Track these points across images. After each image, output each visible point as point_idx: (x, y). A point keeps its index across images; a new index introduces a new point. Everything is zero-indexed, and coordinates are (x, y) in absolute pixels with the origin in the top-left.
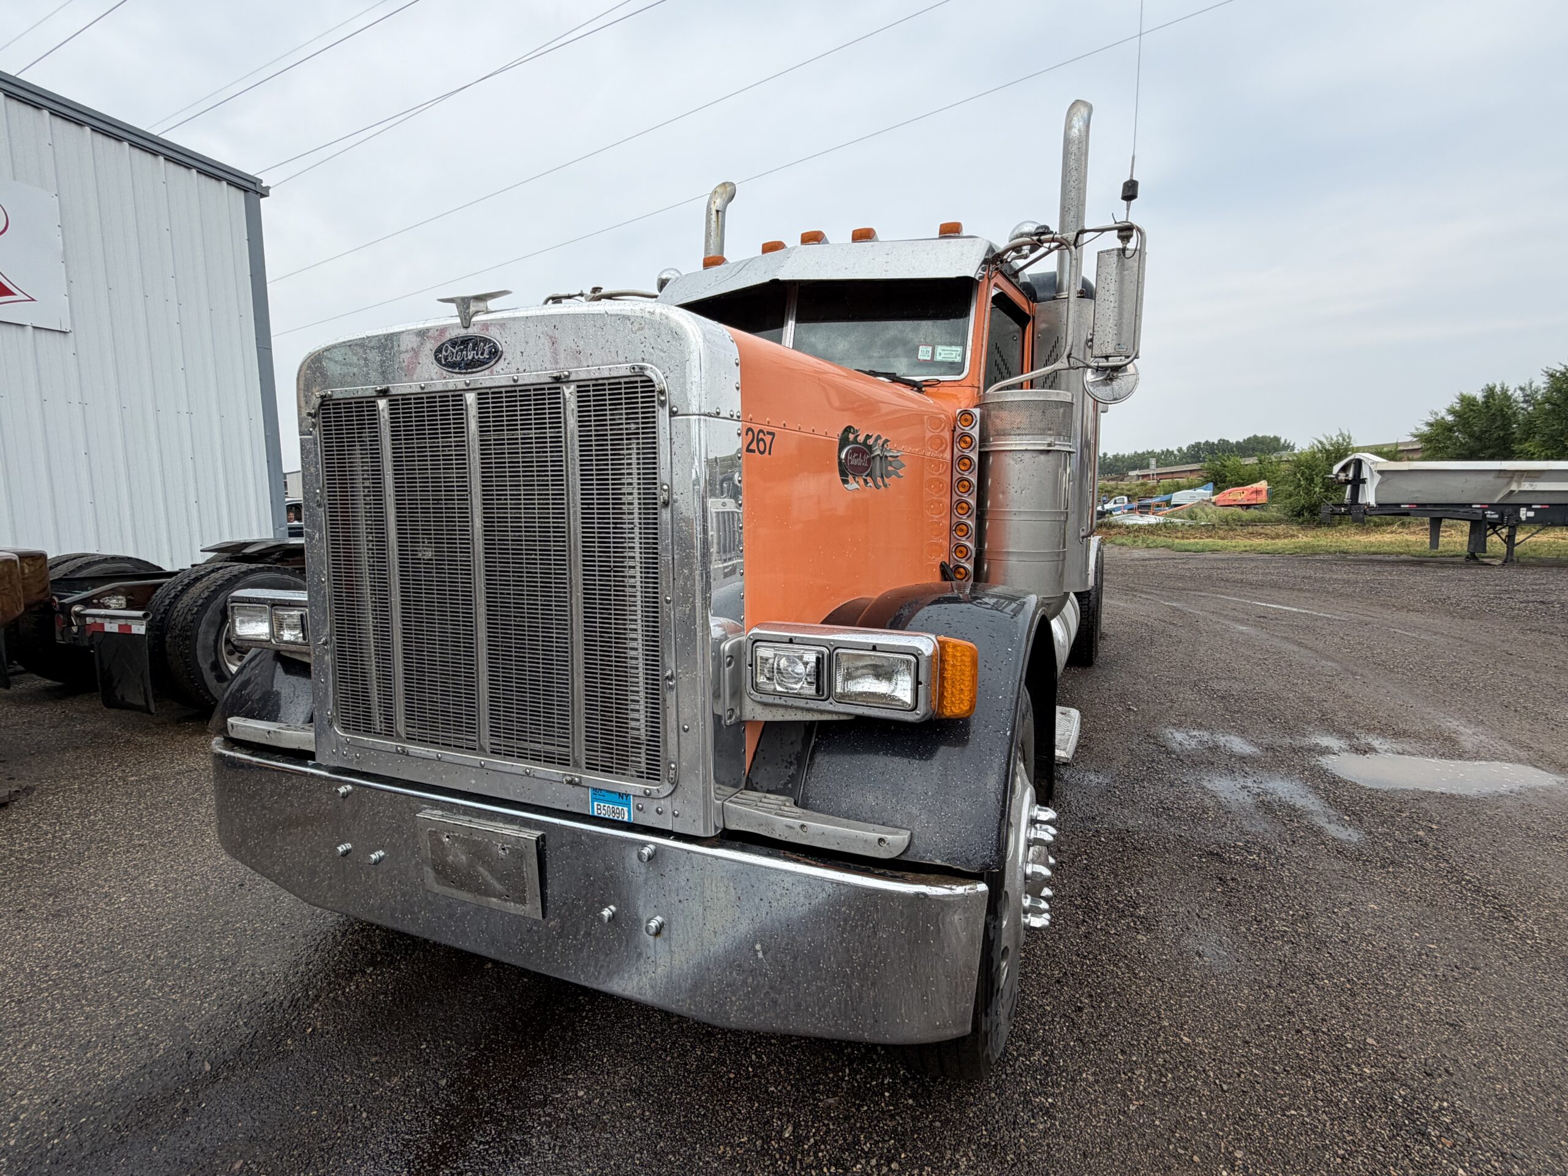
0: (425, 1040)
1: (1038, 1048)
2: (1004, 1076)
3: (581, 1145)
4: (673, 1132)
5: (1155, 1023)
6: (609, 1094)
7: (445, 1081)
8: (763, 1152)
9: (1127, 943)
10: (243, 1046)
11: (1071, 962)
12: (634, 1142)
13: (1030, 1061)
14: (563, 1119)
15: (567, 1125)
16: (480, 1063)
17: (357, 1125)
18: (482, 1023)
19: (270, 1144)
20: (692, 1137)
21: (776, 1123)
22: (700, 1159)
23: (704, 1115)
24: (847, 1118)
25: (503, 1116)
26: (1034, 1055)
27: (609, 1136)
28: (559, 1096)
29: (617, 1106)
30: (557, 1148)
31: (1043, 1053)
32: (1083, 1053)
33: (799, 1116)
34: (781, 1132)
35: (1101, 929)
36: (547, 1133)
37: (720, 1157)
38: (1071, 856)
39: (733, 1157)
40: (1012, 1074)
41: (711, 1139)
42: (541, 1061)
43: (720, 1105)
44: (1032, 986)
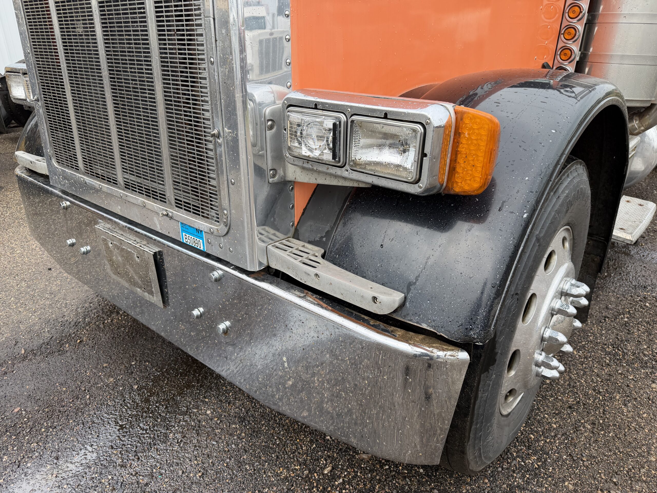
0: (136, 359)
1: (535, 454)
2: (500, 469)
3: (197, 445)
4: (254, 451)
5: (644, 456)
6: (225, 416)
7: (136, 387)
8: (307, 479)
9: (641, 388)
10: (44, 343)
11: (586, 395)
12: (229, 451)
13: (524, 462)
14: (192, 426)
15: (194, 429)
16: (160, 380)
17: (83, 402)
18: (170, 355)
19: (36, 402)
20: (265, 457)
21: (323, 461)
22: (265, 472)
23: (278, 445)
24: (371, 471)
25: (160, 415)
26: (529, 459)
27: (215, 443)
28: (196, 411)
29: (226, 425)
30: (182, 443)
31: (538, 459)
32: (571, 467)
33: (339, 461)
34: (323, 469)
35: (621, 374)
36: (180, 433)
37: (278, 475)
38: (616, 313)
39: (286, 478)
40: (507, 469)
41: (276, 462)
42: (194, 386)
43: (291, 440)
44: (548, 406)
